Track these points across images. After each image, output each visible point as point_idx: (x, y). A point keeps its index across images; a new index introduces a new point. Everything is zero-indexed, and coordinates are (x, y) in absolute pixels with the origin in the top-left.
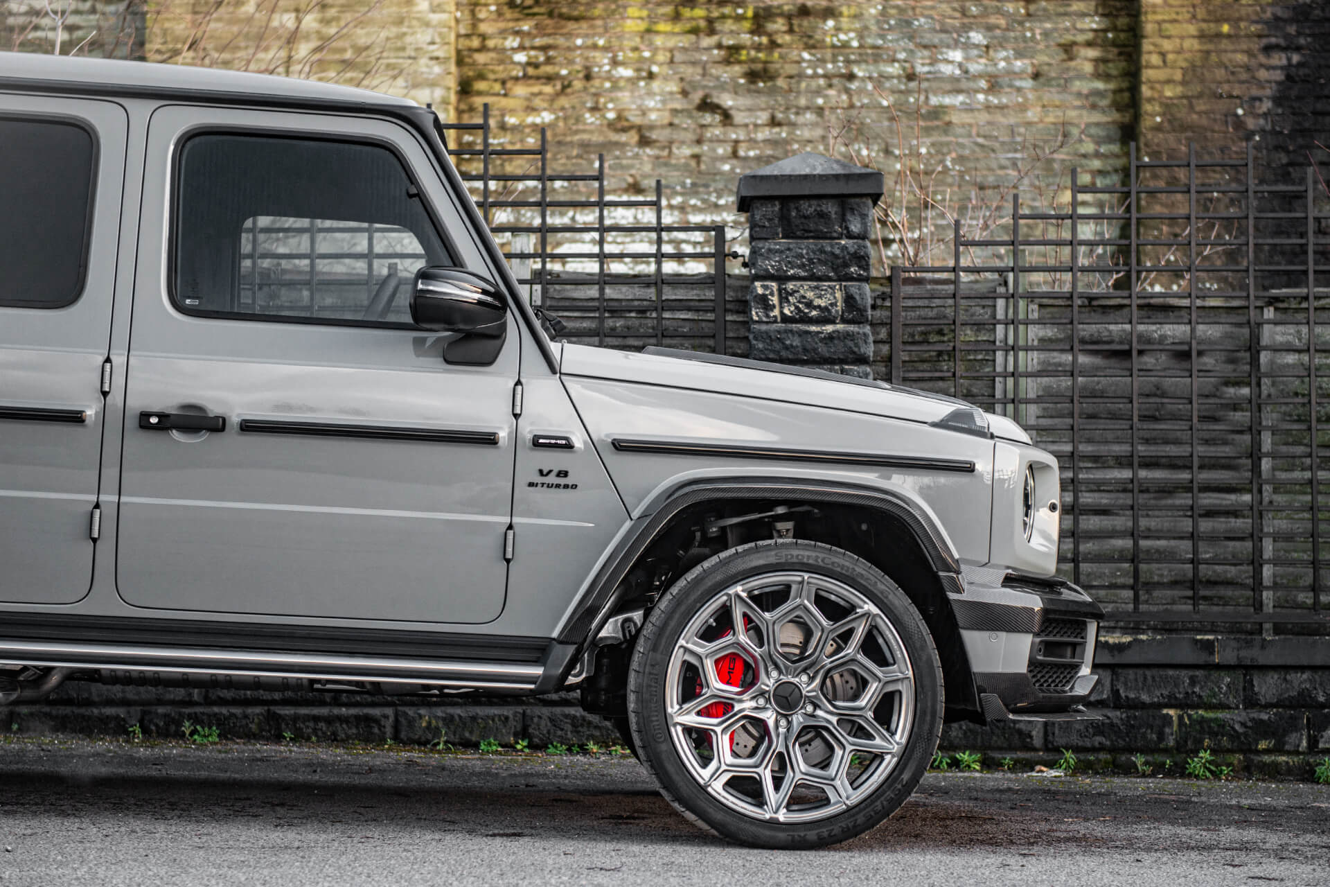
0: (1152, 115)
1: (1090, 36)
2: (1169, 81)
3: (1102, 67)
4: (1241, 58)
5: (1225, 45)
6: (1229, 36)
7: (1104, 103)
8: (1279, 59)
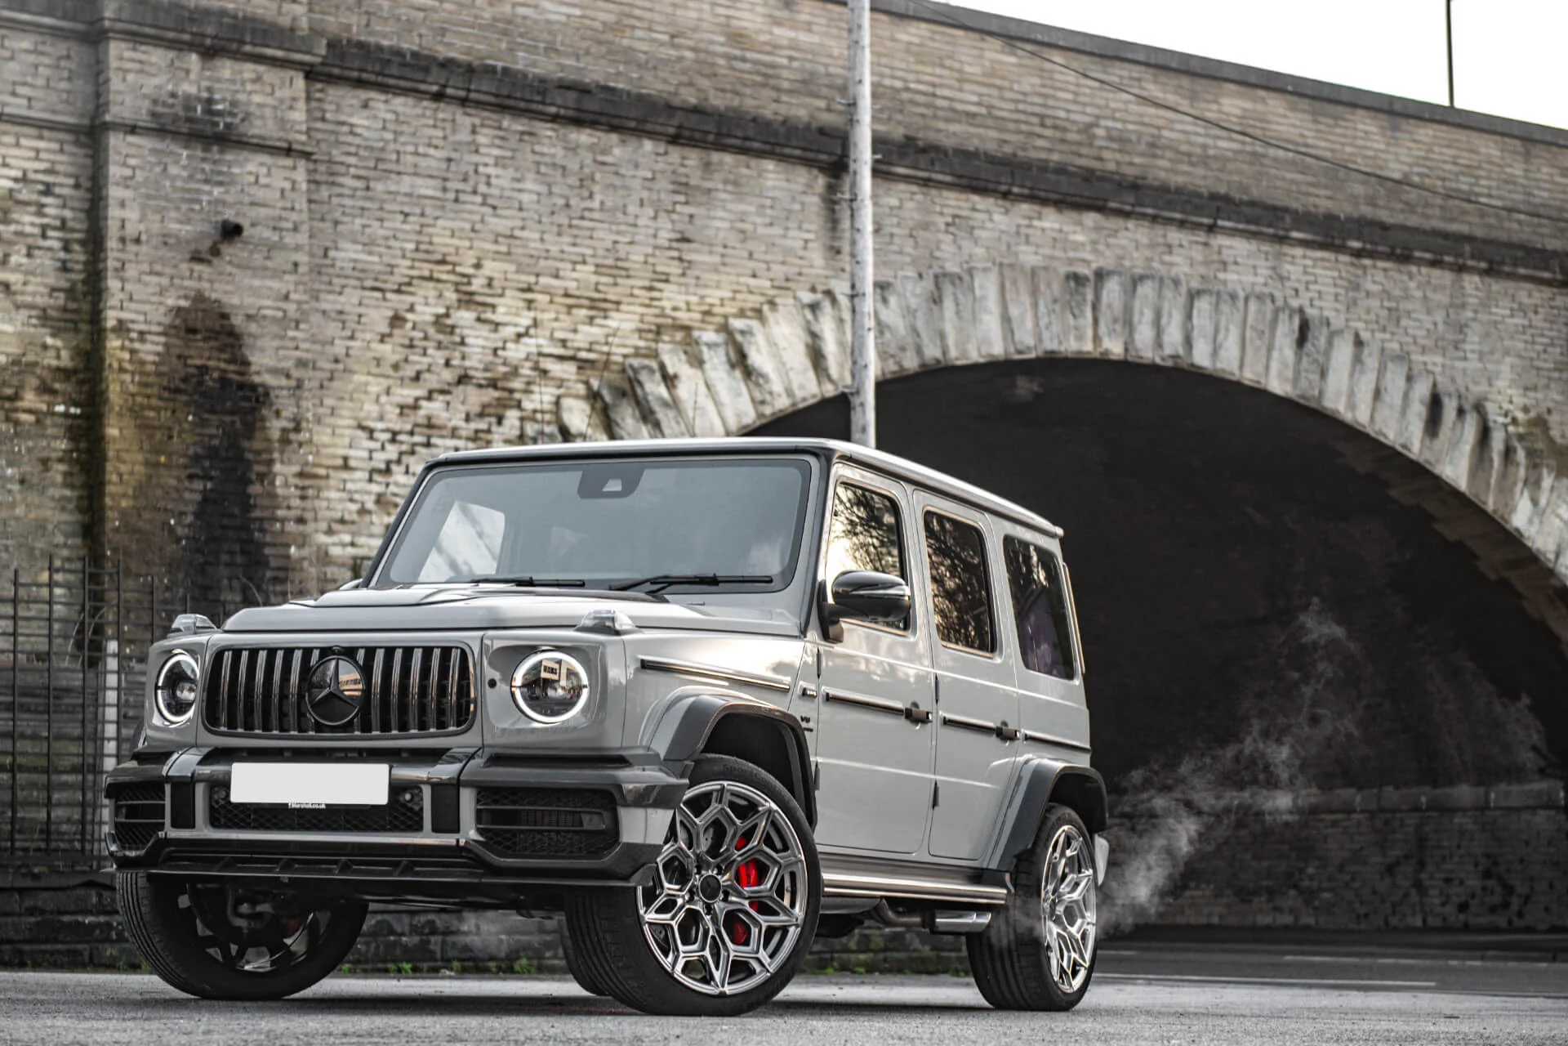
0: (113, 521)
1: (60, 454)
2: (124, 495)
3: (69, 480)
4: (173, 482)
5: (162, 471)
6: (165, 466)
7: (71, 506)
8: (198, 485)
